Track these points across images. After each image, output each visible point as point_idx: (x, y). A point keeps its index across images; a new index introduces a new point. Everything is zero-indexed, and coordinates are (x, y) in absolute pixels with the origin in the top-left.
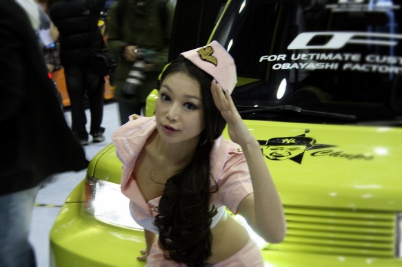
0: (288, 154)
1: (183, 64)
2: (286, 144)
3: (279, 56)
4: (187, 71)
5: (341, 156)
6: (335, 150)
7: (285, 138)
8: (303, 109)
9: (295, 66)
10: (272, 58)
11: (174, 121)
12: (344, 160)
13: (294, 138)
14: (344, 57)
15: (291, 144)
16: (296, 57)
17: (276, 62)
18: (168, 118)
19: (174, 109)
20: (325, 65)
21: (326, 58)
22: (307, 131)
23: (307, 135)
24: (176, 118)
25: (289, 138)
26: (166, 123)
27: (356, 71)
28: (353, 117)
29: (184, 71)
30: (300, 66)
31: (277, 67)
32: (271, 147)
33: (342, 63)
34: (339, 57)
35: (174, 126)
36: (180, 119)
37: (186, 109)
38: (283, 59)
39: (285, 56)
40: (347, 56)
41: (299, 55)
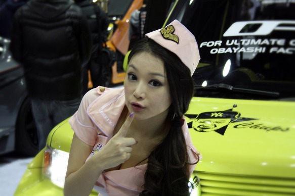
0: (214, 126)
1: (147, 44)
2: (214, 117)
3: (216, 42)
4: (150, 50)
5: (260, 128)
6: (256, 123)
7: (214, 112)
8: (234, 87)
9: (229, 50)
10: (210, 44)
11: (140, 98)
12: (263, 131)
13: (221, 112)
14: (270, 42)
15: (218, 117)
16: (230, 42)
17: (213, 47)
18: (135, 96)
19: (140, 87)
20: (254, 49)
21: (255, 43)
22: (235, 106)
23: (235, 110)
24: (143, 95)
25: (218, 112)
26: (134, 100)
27: (281, 54)
28: (278, 93)
29: (147, 51)
30: (233, 51)
31: (214, 51)
32: (200, 120)
33: (268, 47)
34: (266, 42)
35: (141, 103)
36: (147, 96)
37: (152, 86)
38: (220, 45)
39: (221, 42)
40: (273, 41)
41: (233, 41)
